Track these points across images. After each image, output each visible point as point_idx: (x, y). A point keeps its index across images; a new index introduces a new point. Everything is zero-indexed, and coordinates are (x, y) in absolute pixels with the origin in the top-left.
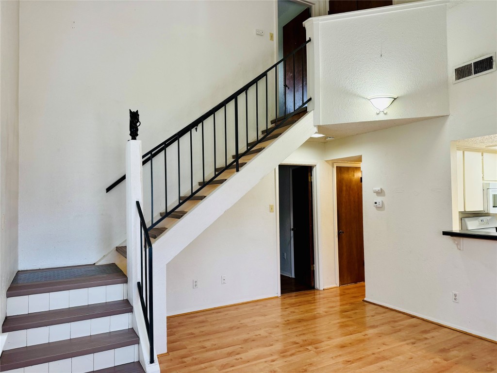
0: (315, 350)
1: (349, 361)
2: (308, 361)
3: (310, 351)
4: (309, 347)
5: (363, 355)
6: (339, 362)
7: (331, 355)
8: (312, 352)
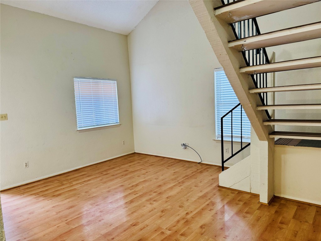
0: (163, 231)
1: (134, 225)
2: (164, 219)
3: (166, 229)
4: (169, 233)
5: (122, 235)
6: (142, 223)
7: (148, 228)
8: (165, 228)
